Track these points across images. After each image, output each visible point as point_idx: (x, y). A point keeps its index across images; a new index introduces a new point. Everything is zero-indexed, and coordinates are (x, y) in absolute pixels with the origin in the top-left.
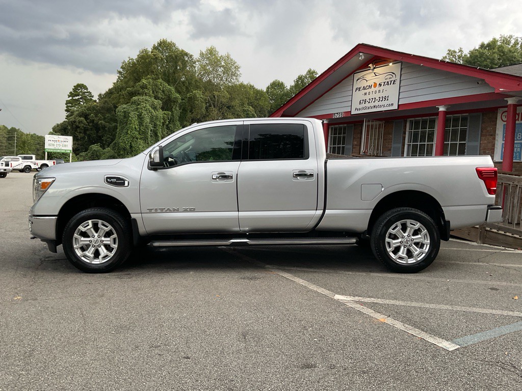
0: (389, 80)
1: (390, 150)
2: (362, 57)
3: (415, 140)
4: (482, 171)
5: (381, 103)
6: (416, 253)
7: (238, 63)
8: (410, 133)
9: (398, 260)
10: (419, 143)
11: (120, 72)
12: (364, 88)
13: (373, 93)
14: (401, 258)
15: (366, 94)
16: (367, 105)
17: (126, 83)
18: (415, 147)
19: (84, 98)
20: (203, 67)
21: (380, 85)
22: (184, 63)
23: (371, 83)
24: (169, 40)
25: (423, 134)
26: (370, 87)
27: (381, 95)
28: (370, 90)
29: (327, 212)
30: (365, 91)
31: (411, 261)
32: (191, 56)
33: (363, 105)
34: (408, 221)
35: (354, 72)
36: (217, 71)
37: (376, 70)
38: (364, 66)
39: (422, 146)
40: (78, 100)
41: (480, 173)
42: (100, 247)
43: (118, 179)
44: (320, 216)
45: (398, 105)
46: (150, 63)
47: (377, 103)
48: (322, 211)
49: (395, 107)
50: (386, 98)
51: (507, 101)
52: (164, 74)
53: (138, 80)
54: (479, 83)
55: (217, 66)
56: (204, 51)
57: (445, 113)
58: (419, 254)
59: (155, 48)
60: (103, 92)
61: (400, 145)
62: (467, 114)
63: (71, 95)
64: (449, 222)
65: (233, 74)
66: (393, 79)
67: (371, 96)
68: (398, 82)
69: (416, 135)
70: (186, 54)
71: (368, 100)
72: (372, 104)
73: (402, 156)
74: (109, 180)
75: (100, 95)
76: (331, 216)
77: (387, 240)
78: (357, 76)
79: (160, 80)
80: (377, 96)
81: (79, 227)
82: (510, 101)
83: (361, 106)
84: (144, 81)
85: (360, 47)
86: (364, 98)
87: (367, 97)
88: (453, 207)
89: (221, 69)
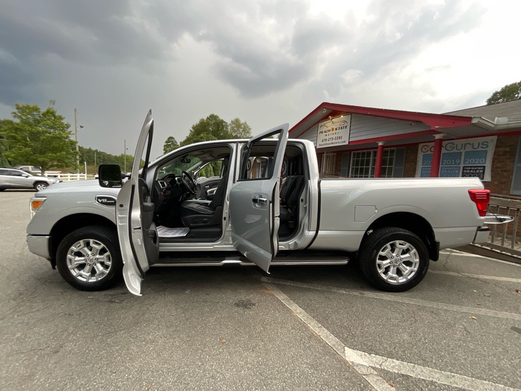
0: (342, 126)
1: (340, 171)
2: (325, 111)
3: (357, 165)
4: (474, 193)
5: (336, 141)
6: (406, 272)
7: (250, 127)
8: (354, 161)
9: (389, 280)
10: (359, 167)
11: (191, 131)
12: (325, 132)
13: (331, 135)
14: (392, 278)
15: (326, 135)
16: (327, 142)
17: (193, 136)
18: (357, 170)
19: (173, 144)
20: (233, 128)
21: (336, 129)
22: (223, 127)
23: (330, 128)
24: (215, 114)
25: (363, 161)
26: (329, 131)
27: (337, 135)
28: (329, 133)
29: (320, 232)
30: (326, 134)
31: (402, 280)
32: (227, 123)
33: (325, 142)
34: (398, 242)
35: (318, 122)
36: (239, 130)
37: (333, 120)
38: (326, 118)
39: (362, 169)
40: (170, 145)
41: (473, 195)
42: (95, 265)
43: (109, 199)
44: (313, 237)
45: (349, 142)
46: (205, 126)
47: (334, 141)
48: (315, 232)
49: (347, 143)
50: (340, 138)
51: (434, 137)
52: (212, 132)
53: (199, 134)
54: (412, 124)
55: (240, 128)
56: (233, 120)
57: (383, 147)
58: (409, 273)
59: (208, 118)
60: (182, 141)
61: (347, 168)
62: (395, 148)
63: (167, 142)
64: (439, 243)
65: (248, 132)
66: (345, 125)
67: (330, 137)
68: (348, 127)
69: (357, 161)
70: (224, 122)
71: (328, 139)
72: (331, 142)
73: (348, 176)
74: (99, 200)
75: (181, 142)
76: (324, 237)
77: (378, 261)
78: (320, 124)
79: (210, 135)
80: (334, 136)
81: (71, 248)
82: (437, 137)
83: (323, 143)
84: (202, 135)
85: (324, 105)
86: (325, 138)
87: (327, 137)
88: (444, 229)
89: (241, 130)
